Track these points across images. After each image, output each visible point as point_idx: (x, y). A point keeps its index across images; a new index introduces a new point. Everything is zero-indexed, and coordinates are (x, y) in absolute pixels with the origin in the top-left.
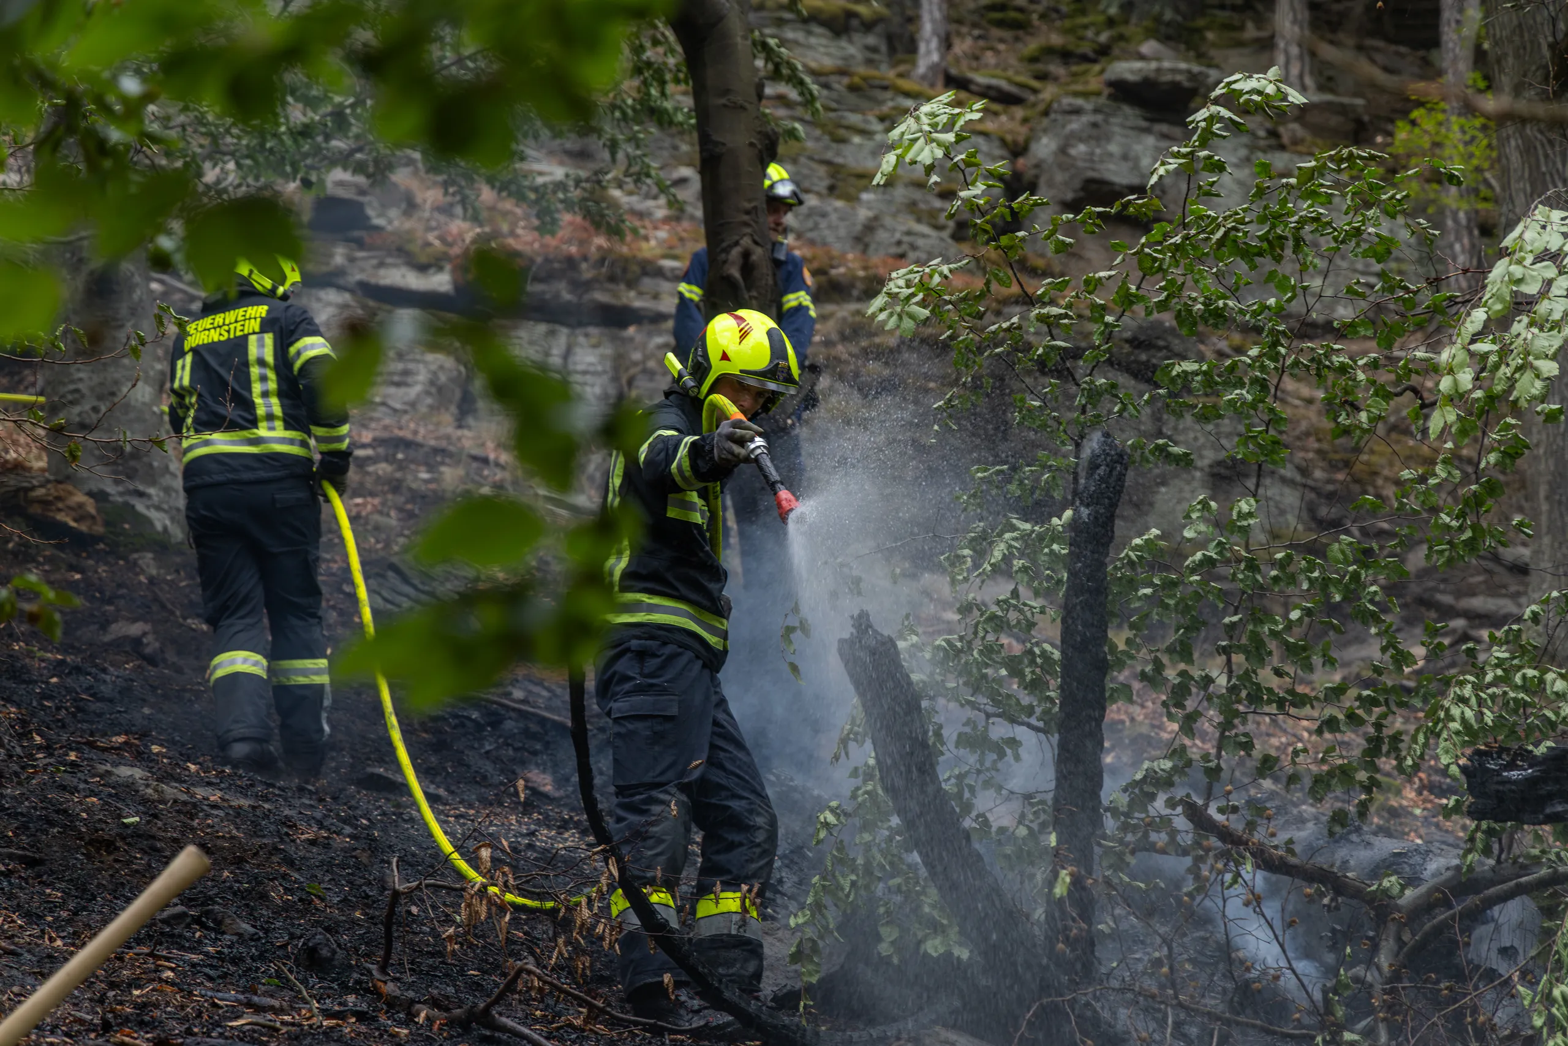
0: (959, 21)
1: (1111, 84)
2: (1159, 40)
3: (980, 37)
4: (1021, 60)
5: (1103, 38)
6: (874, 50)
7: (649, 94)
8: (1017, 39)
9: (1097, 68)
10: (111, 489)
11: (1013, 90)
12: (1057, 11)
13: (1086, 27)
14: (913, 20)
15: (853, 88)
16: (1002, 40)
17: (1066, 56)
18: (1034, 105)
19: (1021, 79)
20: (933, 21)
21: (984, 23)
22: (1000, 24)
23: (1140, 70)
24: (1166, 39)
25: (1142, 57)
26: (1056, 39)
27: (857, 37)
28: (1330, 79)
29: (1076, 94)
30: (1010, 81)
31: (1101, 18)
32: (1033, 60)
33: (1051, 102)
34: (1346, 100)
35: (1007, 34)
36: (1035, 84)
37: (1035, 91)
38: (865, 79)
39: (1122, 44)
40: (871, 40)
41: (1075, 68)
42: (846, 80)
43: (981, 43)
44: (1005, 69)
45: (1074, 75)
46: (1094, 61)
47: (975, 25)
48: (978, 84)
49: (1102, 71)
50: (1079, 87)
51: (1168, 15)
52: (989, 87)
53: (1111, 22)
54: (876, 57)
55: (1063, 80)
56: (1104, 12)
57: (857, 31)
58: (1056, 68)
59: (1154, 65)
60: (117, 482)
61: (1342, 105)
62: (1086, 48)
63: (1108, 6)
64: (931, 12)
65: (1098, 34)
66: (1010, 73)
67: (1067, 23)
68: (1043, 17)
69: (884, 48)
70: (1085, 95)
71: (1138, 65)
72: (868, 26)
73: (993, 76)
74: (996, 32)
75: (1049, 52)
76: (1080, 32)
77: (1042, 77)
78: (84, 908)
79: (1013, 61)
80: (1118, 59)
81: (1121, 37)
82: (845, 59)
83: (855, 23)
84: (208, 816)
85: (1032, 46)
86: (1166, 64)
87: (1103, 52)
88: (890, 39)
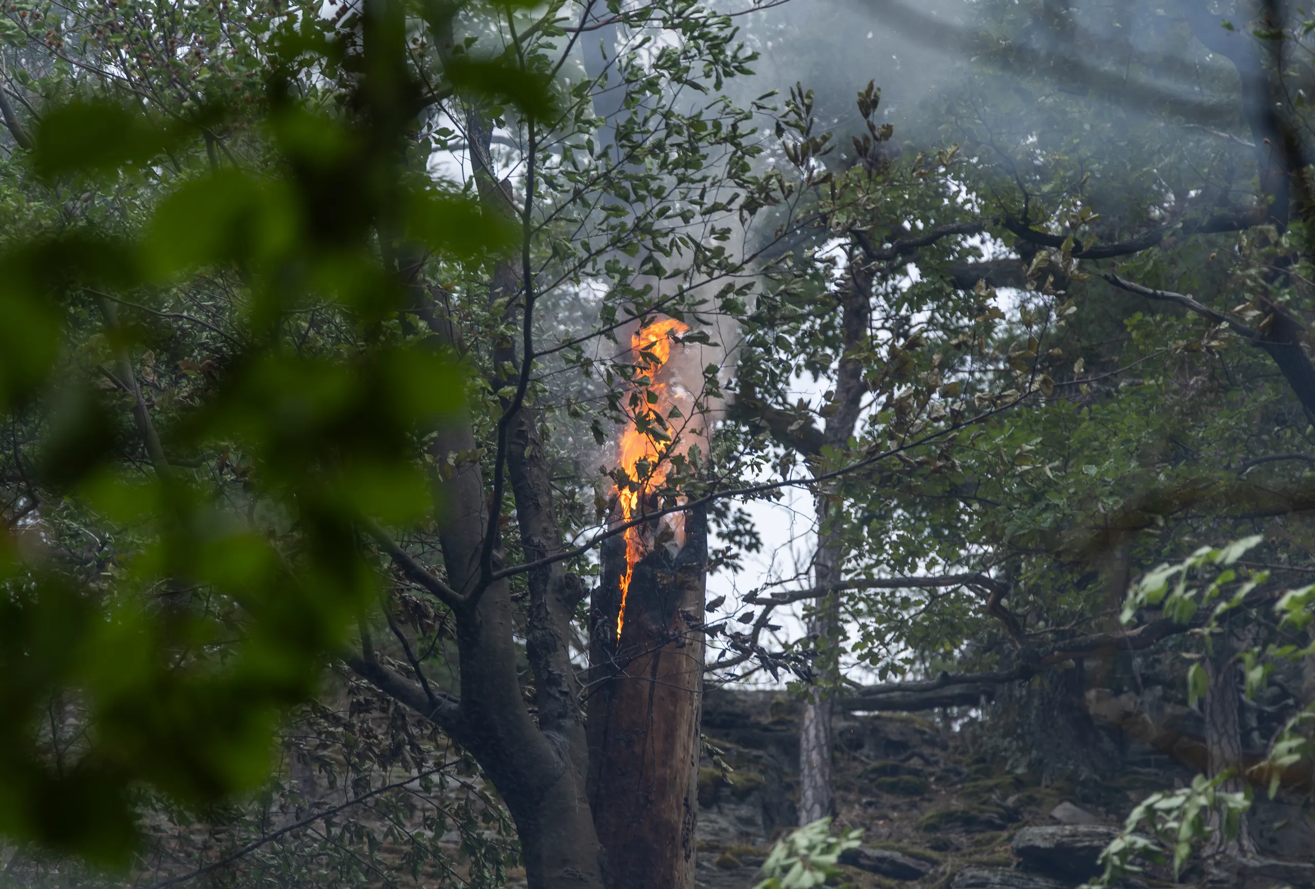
0: (847, 788)
1: (1020, 852)
2: (1072, 802)
3: (870, 804)
4: (917, 829)
5: (1011, 801)
6: (749, 821)
7: (483, 877)
8: (913, 805)
9: (1005, 834)
11: (910, 862)
12: (958, 774)
13: (990, 790)
14: (793, 787)
15: (724, 865)
16: (894, 808)
17: (968, 822)
18: (933, 879)
19: (917, 850)
20: (815, 788)
21: (875, 791)
22: (892, 789)
23: (1053, 835)
24: (1082, 801)
25: (1056, 822)
26: (957, 804)
27: (728, 808)
28: (1273, 841)
29: (981, 865)
30: (905, 853)
31: (1009, 779)
32: (931, 828)
33: (953, 875)
34: (1292, 865)
35: (901, 801)
36: (935, 855)
37: (935, 863)
38: (738, 855)
39: (1033, 808)
40: (745, 811)
41: (978, 836)
42: (717, 857)
43: (871, 811)
44: (899, 841)
45: (978, 843)
46: (1002, 828)
47: (863, 791)
48: (868, 857)
49: (1010, 839)
50: (985, 858)
51: (1085, 773)
52: (882, 860)
53: (1019, 784)
54: (751, 830)
55: (965, 851)
56: (1009, 772)
57: (728, 801)
58: (958, 837)
59: (1068, 829)
61: (1286, 868)
62: (990, 814)
63: (1014, 767)
64: (812, 777)
65: (1005, 797)
66: (905, 842)
67: (969, 786)
68: (939, 780)
69: (759, 820)
70: (991, 865)
71: (1051, 830)
72: (741, 795)
73: (885, 848)
74: (888, 799)
75: (949, 818)
76: (986, 796)
77: (943, 847)
79: (908, 830)
80: (1027, 823)
81: (1031, 800)
82: (715, 833)
83: (726, 791)
85: (930, 812)
86: (1082, 828)
87: (1012, 817)
88: (766, 809)
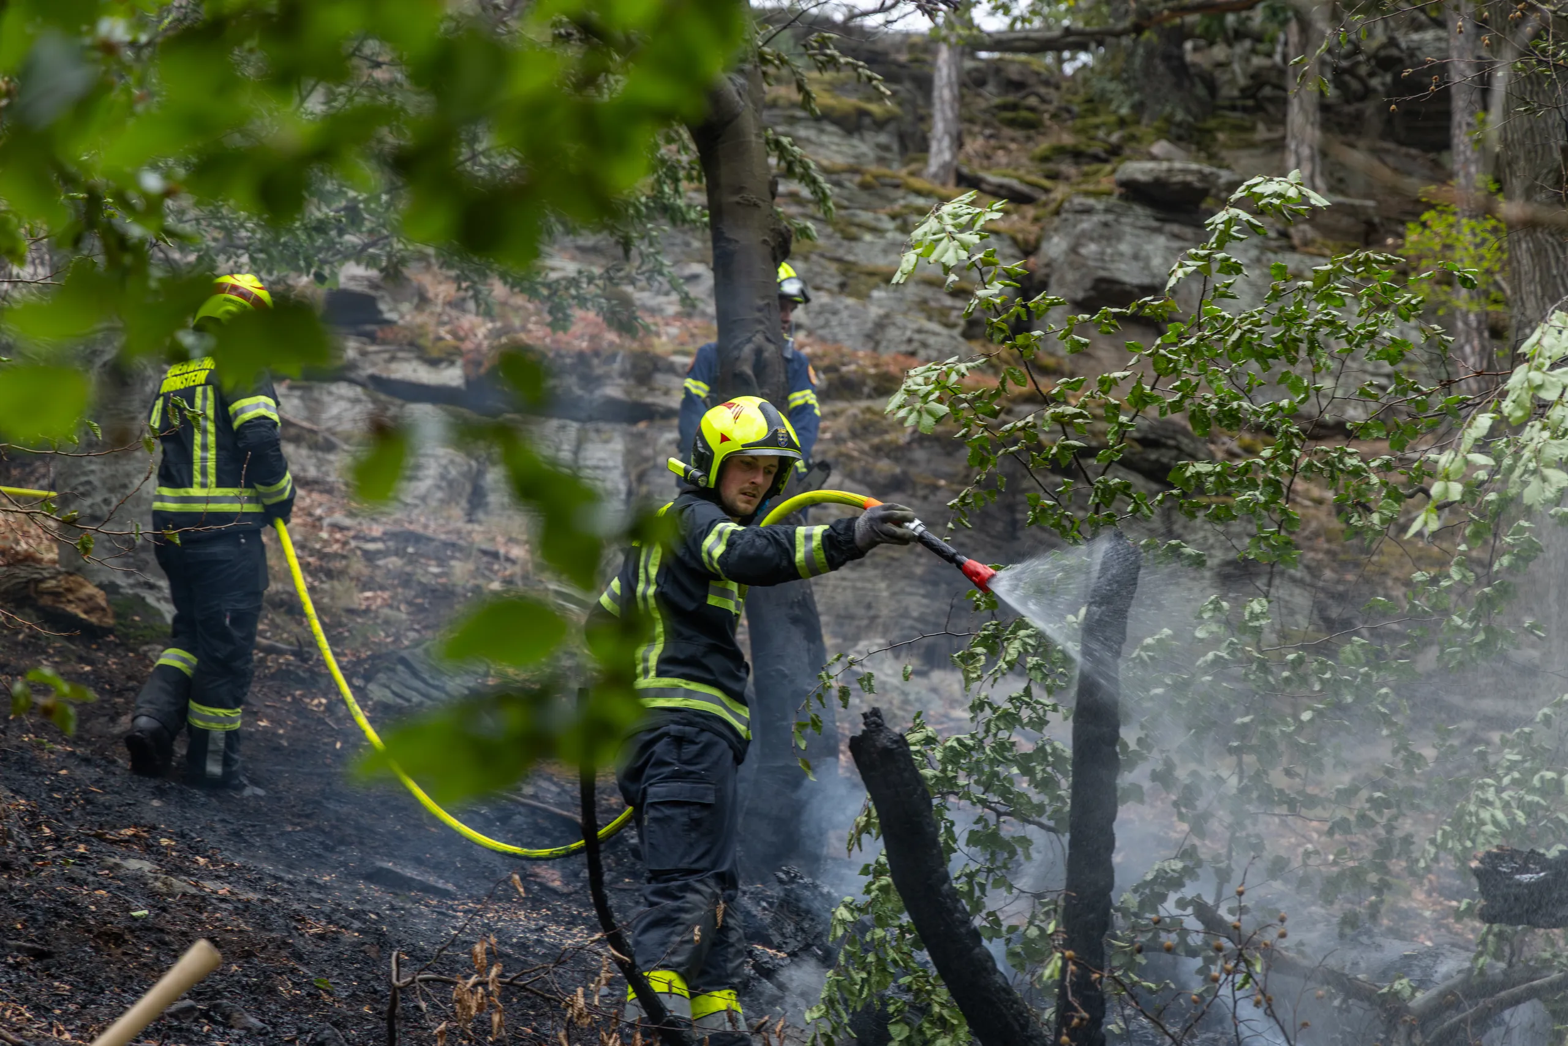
0: (971, 121)
1: (1123, 184)
2: (1170, 141)
3: (991, 136)
4: (1032, 159)
5: (1115, 138)
6: (886, 148)
7: (662, 192)
8: (1029, 139)
9: (1108, 168)
10: (121, 581)
11: (1025, 189)
12: (1069, 111)
13: (1097, 127)
14: (924, 119)
15: (864, 186)
16: (1013, 140)
17: (1077, 155)
18: (1045, 204)
19: (1033, 178)
20: (945, 120)
21: (997, 124)
22: (1012, 123)
23: (1152, 170)
24: (1177, 140)
25: (1153, 158)
26: (1068, 139)
27: (869, 135)
28: (1341, 180)
29: (1087, 194)
30: (1021, 180)
31: (1112, 119)
32: (1045, 159)
33: (1062, 202)
34: (1357, 202)
35: (1019, 134)
36: (1047, 183)
37: (1047, 191)
38: (876, 177)
39: (1134, 144)
40: (883, 138)
41: (1086, 168)
42: (857, 179)
43: (993, 142)
44: (1016, 169)
45: (1086, 175)
46: (1105, 161)
47: (986, 125)
48: (989, 184)
49: (1114, 171)
50: (1091, 187)
51: (1180, 116)
52: (1001, 186)
53: (1122, 123)
54: (888, 155)
55: (1074, 180)
56: (1115, 112)
57: (869, 129)
58: (1067, 168)
59: (1165, 165)
60: (128, 574)
61: (1352, 206)
62: (1097, 148)
63: (1119, 107)
64: (943, 111)
65: (1109, 134)
66: (1022, 172)
67: (1079, 123)
68: (1054, 116)
69: (895, 147)
70: (1096, 194)
71: (1150, 165)
72: (880, 125)
73: (1005, 176)
74: (1007, 132)
75: (1060, 151)
76: (1092, 133)
77: (1054, 176)
78: (93, 1002)
79: (1024, 160)
80: (1129, 159)
81: (1133, 138)
82: (856, 157)
83: (867, 121)
84: (216, 909)
85: (1043, 145)
86: (1178, 165)
87: (1114, 152)
88: (902, 138)
